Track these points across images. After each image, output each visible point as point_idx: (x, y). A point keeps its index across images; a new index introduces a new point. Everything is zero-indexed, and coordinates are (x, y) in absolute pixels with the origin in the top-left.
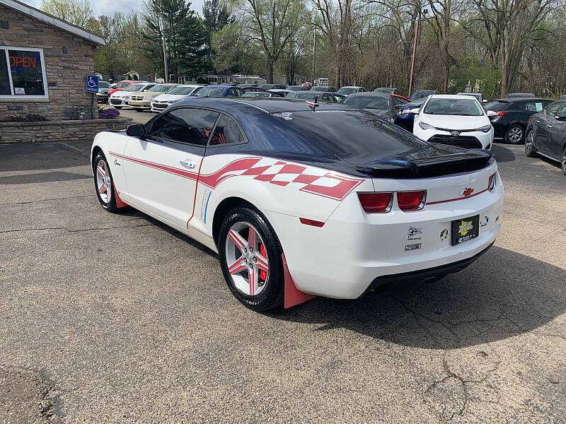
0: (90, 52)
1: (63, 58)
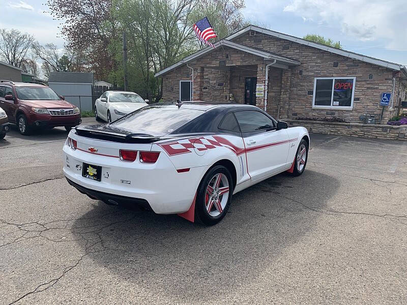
0: (391, 76)
1: (368, 82)
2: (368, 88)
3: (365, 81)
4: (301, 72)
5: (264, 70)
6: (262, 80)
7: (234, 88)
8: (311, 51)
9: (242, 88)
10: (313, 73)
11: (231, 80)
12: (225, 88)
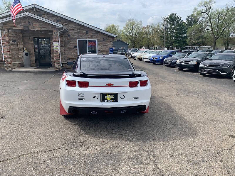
0: (112, 40)
1: (103, 42)
2: (103, 45)
3: (102, 42)
4: (69, 36)
5: (57, 34)
6: (56, 39)
7: (26, 44)
8: (74, 24)
9: (32, 44)
10: (76, 37)
11: (23, 38)
12: (19, 44)
